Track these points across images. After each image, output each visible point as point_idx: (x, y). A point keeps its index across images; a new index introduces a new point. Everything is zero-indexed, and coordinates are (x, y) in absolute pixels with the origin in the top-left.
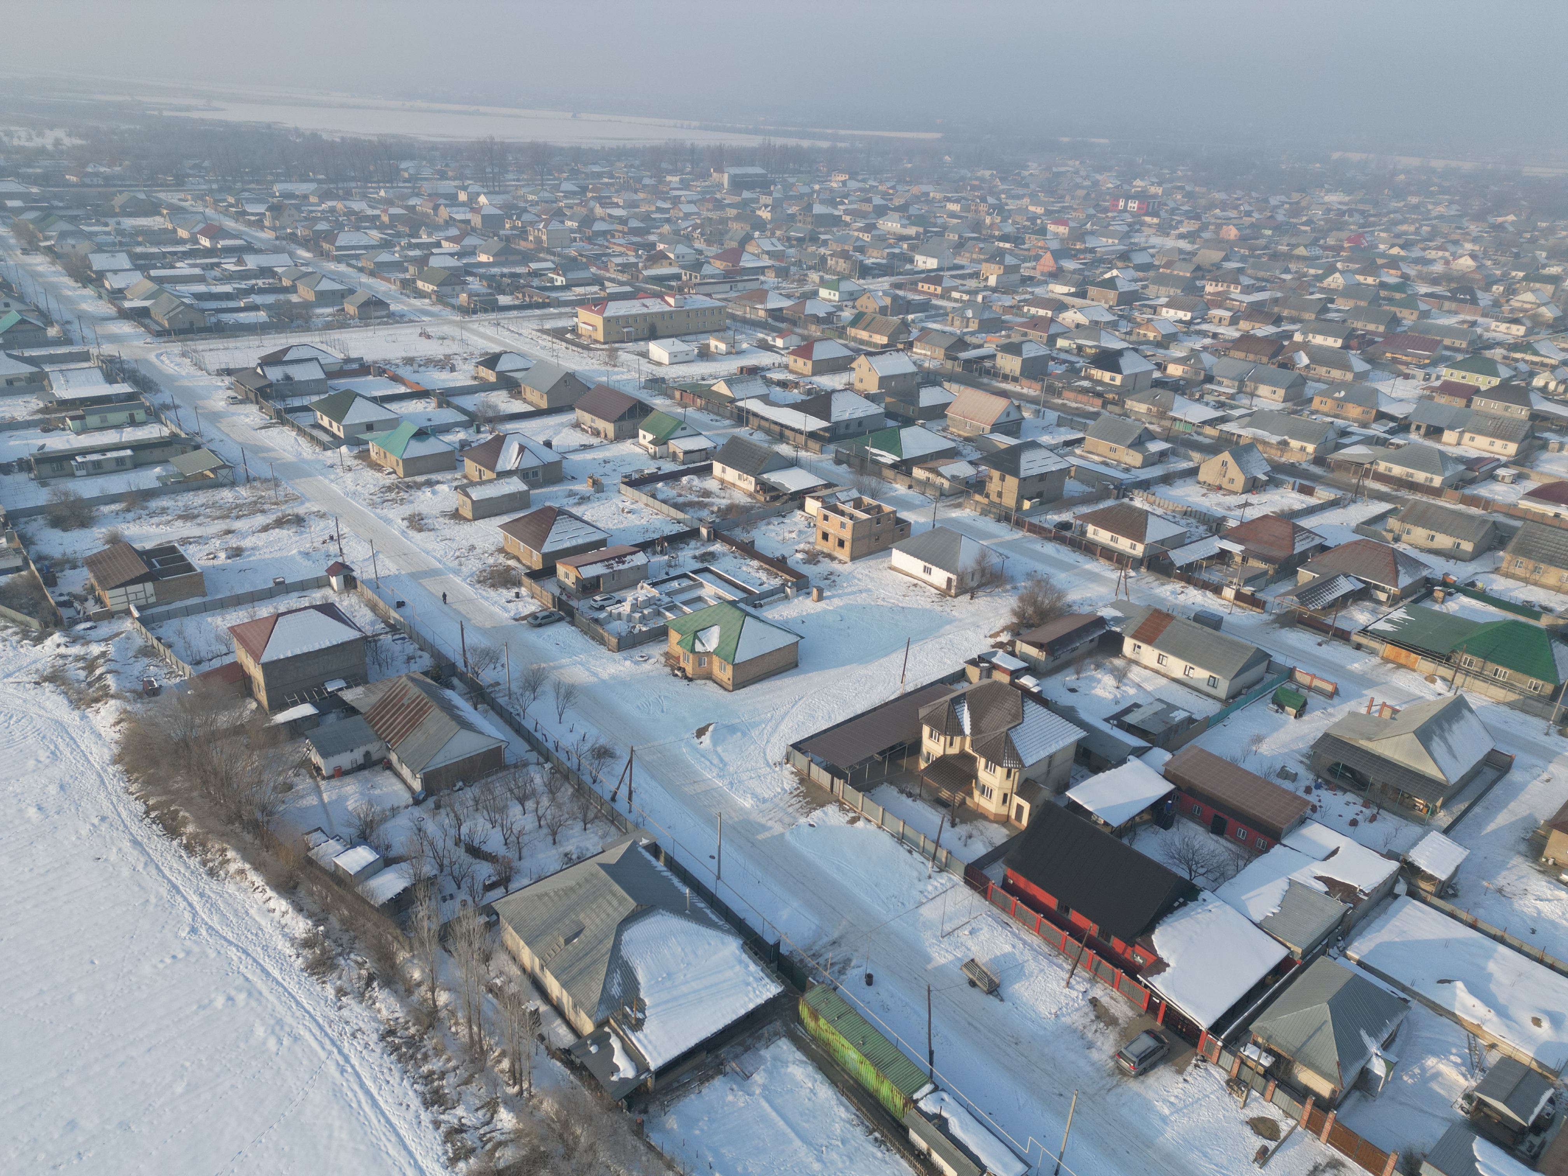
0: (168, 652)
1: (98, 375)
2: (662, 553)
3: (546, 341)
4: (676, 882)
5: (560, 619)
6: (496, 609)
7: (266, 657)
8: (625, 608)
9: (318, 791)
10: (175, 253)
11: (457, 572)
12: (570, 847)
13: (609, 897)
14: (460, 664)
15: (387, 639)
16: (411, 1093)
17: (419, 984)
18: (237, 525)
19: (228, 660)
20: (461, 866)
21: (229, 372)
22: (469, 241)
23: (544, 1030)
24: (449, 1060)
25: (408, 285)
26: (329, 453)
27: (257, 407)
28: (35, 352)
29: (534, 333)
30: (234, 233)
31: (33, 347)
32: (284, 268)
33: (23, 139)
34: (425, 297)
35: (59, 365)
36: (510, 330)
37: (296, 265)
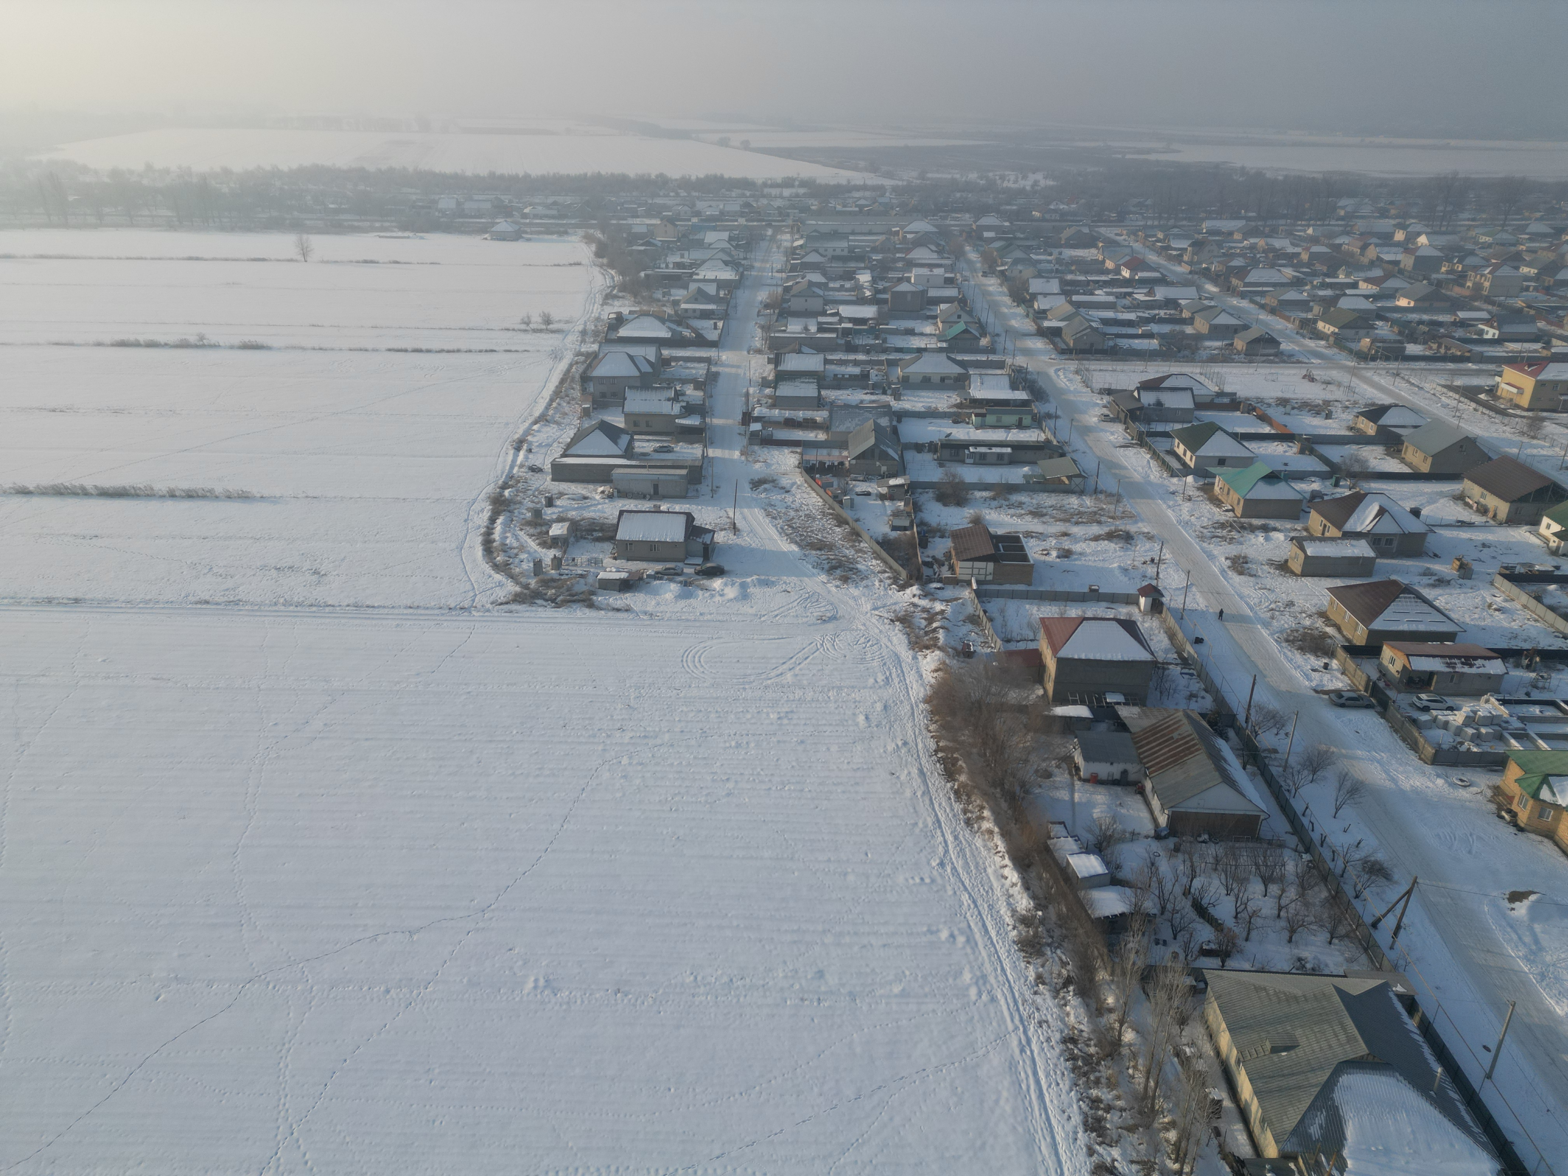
0: (989, 625)
1: (1006, 381)
2: (1529, 668)
3: (1451, 399)
4: (1427, 1052)
5: (1369, 706)
6: (1297, 674)
7: (1063, 653)
8: (1457, 718)
9: (1072, 791)
10: (1097, 282)
11: (1266, 625)
12: (1307, 953)
13: (1338, 1029)
14: (1241, 718)
15: (1175, 670)
16: (1075, 1106)
17: (1110, 1010)
18: (1075, 530)
19: (1031, 646)
20: (1182, 918)
21: (1109, 392)
22: (1391, 284)
23: (1222, 1125)
24: (1118, 1098)
25: (1308, 328)
26: (1175, 480)
27: (1124, 427)
28: (967, 358)
29: (1439, 388)
30: (1153, 265)
31: (966, 352)
32: (1188, 301)
33: (1012, 181)
34: (1322, 339)
35: (981, 370)
36: (1409, 382)
37: (1200, 299)
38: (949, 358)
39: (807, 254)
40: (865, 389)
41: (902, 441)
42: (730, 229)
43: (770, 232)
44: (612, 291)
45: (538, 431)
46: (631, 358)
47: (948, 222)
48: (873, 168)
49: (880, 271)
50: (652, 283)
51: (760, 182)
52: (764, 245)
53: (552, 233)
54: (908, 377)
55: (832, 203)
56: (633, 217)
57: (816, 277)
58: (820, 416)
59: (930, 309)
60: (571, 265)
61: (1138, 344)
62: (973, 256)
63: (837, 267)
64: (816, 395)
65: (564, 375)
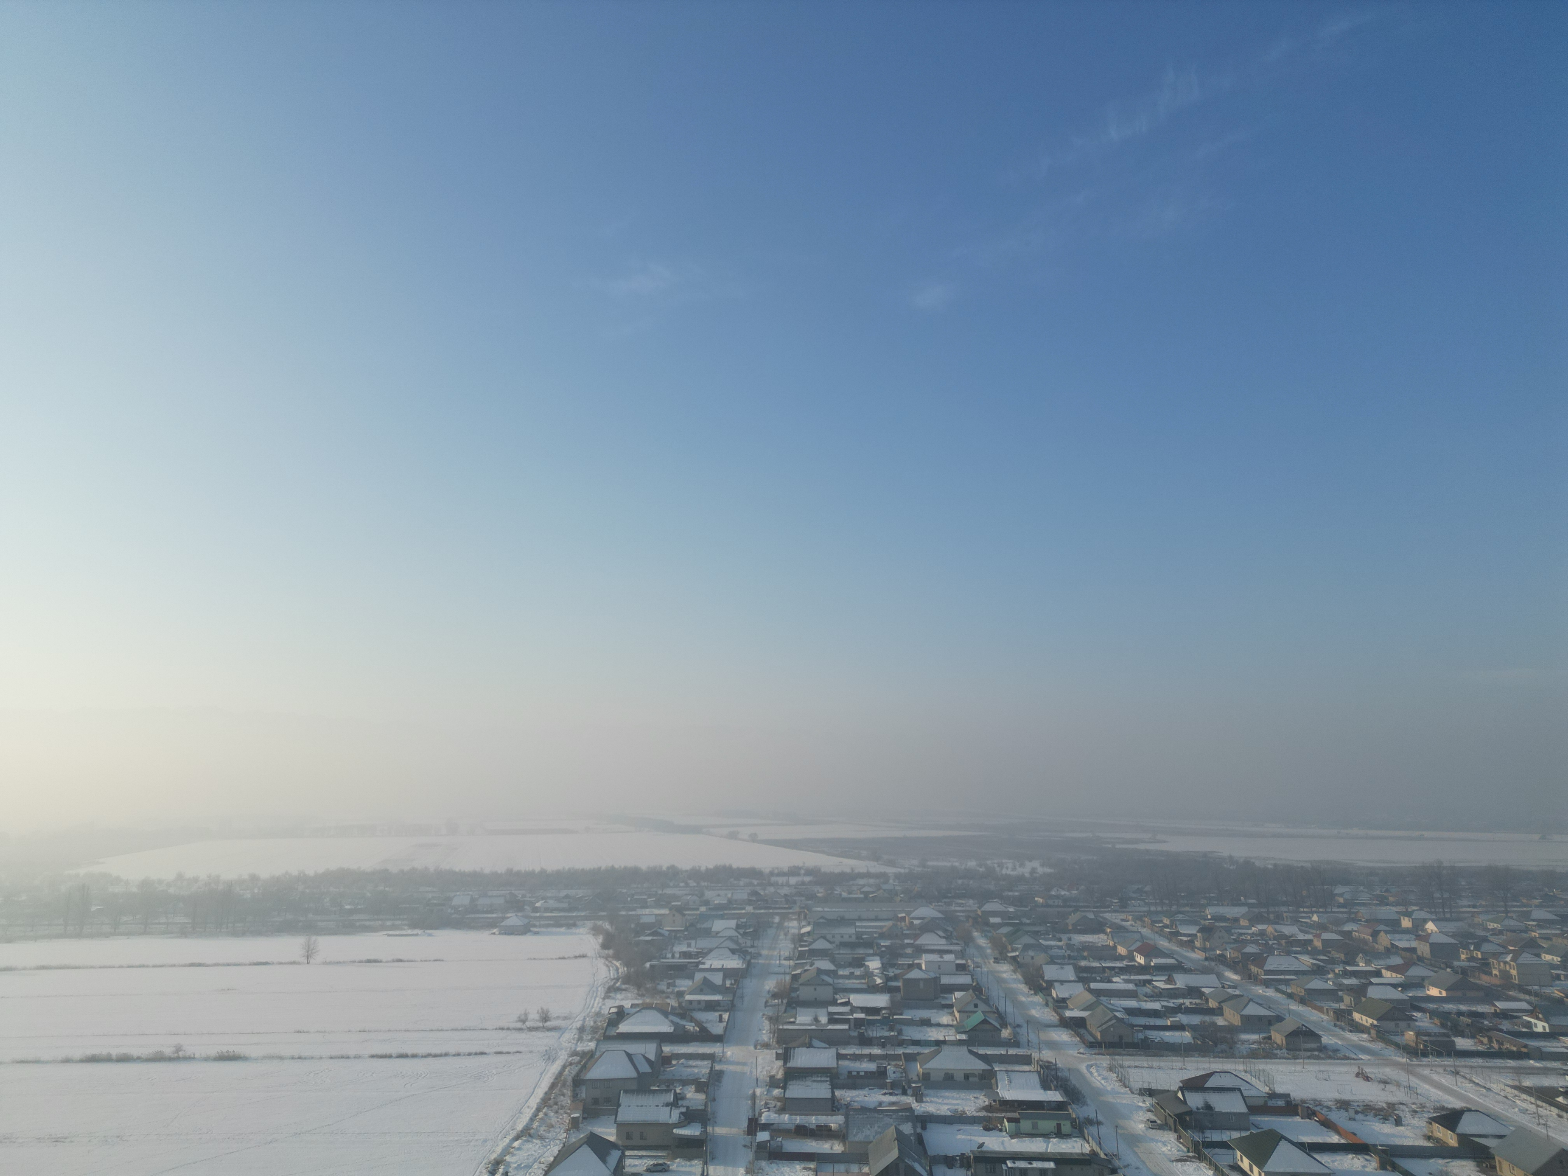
1: (1035, 1079)
3: (1526, 1103)
10: (1113, 968)
21: (1150, 1092)
22: (1416, 971)
25: (1342, 1017)
27: (1175, 1135)
28: (990, 1051)
29: (1509, 1089)
30: (1166, 952)
31: (989, 1046)
32: (1212, 990)
33: (1010, 869)
34: (1362, 1032)
35: (1007, 1066)
36: (1474, 1082)
37: (1223, 987)
38: (971, 1052)
39: (815, 941)
40: (883, 1089)
41: (929, 1153)
42: (738, 917)
43: (777, 919)
44: (615, 983)
45: (519, 1149)
46: (629, 1056)
47: (953, 908)
48: (876, 858)
49: (890, 958)
50: (655, 974)
51: (767, 871)
52: (771, 932)
53: (561, 926)
54: (929, 1074)
55: (838, 890)
56: (642, 907)
57: (825, 965)
58: (835, 1121)
59: (946, 998)
60: (576, 957)
61: (1170, 1036)
62: (982, 942)
63: (845, 953)
64: (829, 1096)
65: (556, 1079)
